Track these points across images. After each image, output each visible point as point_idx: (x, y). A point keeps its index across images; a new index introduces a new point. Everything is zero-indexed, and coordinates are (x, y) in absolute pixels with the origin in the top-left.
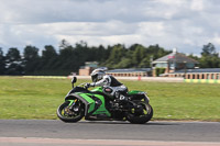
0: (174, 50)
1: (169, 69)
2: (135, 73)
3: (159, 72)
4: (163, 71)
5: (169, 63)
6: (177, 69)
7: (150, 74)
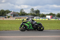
0: (13, 11)
1: (11, 16)
2: (2, 18)
3: (9, 17)
4: (10, 17)
5: (11, 14)
6: (13, 16)
7: (6, 18)
